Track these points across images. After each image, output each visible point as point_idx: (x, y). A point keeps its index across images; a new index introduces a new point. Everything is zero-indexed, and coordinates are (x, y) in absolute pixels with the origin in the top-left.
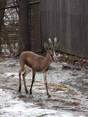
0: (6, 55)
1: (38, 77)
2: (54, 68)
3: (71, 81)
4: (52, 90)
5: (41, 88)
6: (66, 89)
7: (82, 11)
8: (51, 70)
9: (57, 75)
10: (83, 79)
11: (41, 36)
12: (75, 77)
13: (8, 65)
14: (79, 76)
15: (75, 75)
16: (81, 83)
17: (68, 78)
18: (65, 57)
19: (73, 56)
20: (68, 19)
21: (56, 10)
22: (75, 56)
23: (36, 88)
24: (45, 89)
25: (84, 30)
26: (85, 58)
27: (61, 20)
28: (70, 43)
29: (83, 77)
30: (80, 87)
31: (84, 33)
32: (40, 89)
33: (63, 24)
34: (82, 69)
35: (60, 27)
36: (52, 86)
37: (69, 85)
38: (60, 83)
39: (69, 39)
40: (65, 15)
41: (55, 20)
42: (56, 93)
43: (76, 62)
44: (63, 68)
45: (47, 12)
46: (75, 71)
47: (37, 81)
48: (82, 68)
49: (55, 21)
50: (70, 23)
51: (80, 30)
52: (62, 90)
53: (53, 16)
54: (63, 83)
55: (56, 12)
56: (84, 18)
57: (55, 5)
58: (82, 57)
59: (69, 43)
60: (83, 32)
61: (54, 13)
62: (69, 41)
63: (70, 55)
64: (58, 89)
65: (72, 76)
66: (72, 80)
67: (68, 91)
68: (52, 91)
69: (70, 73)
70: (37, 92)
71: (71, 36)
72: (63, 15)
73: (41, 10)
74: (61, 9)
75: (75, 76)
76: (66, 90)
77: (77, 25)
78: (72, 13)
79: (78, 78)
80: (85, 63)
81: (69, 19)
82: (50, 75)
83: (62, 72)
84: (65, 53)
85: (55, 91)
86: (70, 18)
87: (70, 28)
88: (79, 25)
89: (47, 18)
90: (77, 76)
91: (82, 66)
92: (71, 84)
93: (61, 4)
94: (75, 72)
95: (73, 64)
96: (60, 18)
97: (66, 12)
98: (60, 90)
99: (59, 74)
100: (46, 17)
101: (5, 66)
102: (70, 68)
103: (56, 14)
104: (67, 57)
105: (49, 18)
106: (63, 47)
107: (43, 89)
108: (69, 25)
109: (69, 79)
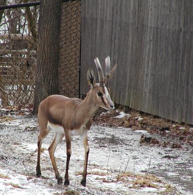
0: (3, 109)
1: (94, 156)
2: (122, 141)
3: (165, 170)
4: (131, 185)
5: (106, 180)
6: (161, 185)
7: (182, 21)
8: (117, 144)
9: (131, 155)
10: (191, 166)
11: (80, 72)
12: (171, 161)
13: (23, 127)
14: (179, 160)
15: (171, 157)
16: (189, 175)
17: (156, 162)
18: (137, 119)
19: (155, 117)
20: (149, 36)
21: (121, 17)
22: (158, 117)
23: (97, 179)
24: (115, 182)
25: (185, 62)
26: (183, 124)
27: (131, 39)
28: (150, 90)
29: (190, 163)
30: (187, 183)
31: (185, 68)
32: (104, 181)
33: (134, 47)
34: (183, 146)
35: (127, 53)
36: (129, 176)
37: (162, 176)
38: (142, 171)
39: (146, 81)
40: (140, 28)
41: (115, 38)
42: (141, 192)
43: (167, 131)
44: (142, 142)
45: (99, 21)
46: (168, 149)
47: (94, 165)
48: (183, 144)
49: (117, 41)
50: (152, 46)
51: (176, 61)
52: (153, 187)
53: (112, 28)
54: (150, 173)
55: (121, 22)
56: (188, 37)
57: (119, 5)
58: (176, 121)
59: (147, 90)
60: (182, 66)
61: (114, 23)
62: (147, 86)
63: (148, 115)
64: (144, 183)
65: (166, 159)
66: (167, 168)
67: (166, 189)
68: (131, 188)
69: (159, 153)
70: (100, 186)
71: (153, 75)
72: (137, 28)
73: (85, 15)
74: (131, 16)
75: (172, 159)
76: (161, 187)
77: (170, 50)
78: (159, 23)
79: (179, 164)
80: (185, 133)
81: (150, 38)
82: (117, 153)
83: (142, 149)
84: (138, 111)
85: (138, 188)
86: (154, 34)
87: (151, 56)
88: (172, 52)
89: (98, 32)
90: (176, 159)
91: (181, 139)
92: (166, 175)
93: (132, 4)
94: (169, 151)
95: (161, 134)
96: (128, 35)
97: (145, 22)
98: (149, 186)
99: (135, 153)
100: (96, 30)
101: (17, 129)
102: (158, 142)
103: (120, 26)
104: (140, 119)
105: (101, 34)
106: (131, 98)
107: (112, 181)
108: (149, 50)
109: (160, 165)
